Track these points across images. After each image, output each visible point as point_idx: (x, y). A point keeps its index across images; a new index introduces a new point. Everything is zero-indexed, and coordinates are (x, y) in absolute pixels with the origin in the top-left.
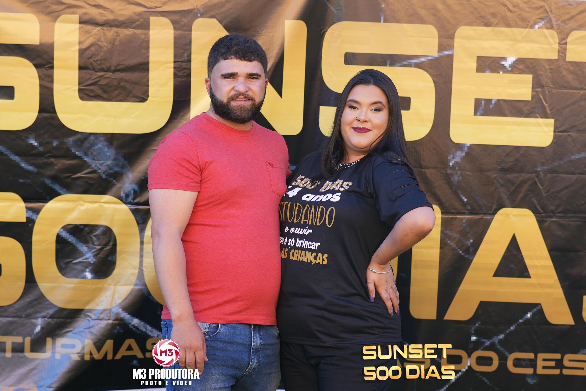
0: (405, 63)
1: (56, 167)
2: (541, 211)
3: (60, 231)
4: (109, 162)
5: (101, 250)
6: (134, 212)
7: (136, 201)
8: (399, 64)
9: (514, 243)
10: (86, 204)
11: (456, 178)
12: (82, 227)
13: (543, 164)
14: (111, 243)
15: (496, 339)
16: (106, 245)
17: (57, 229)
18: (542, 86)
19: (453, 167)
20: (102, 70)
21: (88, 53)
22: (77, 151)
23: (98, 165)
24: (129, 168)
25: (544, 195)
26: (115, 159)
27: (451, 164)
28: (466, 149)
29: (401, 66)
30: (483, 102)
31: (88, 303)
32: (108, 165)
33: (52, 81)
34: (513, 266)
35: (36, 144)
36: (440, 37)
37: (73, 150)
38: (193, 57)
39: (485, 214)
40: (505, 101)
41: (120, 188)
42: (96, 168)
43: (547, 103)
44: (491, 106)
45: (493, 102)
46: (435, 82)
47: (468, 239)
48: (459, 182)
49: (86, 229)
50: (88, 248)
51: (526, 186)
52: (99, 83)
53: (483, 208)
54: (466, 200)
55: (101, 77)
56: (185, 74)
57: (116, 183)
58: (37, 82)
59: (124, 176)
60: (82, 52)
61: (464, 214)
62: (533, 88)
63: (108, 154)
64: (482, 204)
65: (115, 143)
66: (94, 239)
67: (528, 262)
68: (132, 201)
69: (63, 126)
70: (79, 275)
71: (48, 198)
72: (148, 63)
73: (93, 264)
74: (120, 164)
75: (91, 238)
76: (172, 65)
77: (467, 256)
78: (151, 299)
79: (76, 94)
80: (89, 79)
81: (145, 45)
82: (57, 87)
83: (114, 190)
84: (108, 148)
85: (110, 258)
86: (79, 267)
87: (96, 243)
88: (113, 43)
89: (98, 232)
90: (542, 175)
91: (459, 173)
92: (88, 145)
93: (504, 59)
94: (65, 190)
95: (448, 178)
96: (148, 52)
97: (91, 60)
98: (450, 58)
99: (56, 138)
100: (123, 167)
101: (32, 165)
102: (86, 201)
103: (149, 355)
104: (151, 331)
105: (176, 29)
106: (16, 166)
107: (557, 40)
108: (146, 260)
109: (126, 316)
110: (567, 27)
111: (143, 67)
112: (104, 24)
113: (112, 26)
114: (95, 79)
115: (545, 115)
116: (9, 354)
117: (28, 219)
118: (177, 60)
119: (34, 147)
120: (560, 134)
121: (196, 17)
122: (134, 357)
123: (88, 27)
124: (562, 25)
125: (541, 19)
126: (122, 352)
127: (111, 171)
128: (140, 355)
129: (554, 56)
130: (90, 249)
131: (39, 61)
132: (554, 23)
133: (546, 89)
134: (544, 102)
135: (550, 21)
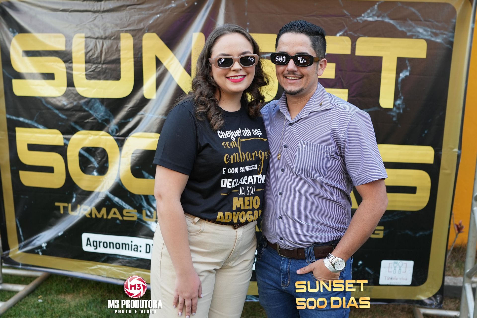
1: (76, 116)
3: (80, 150)
4: (102, 114)
5: (101, 160)
6: (117, 140)
7: (117, 134)
10: (92, 136)
12: (91, 148)
14: (106, 157)
16: (103, 158)
17: (79, 149)
18: (341, 70)
20: (97, 63)
21: (89, 55)
22: (86, 107)
23: (97, 115)
24: (113, 116)
26: (105, 112)
31: (96, 188)
32: (102, 116)
33: (72, 70)
37: (84, 107)
38: (144, 55)
41: (109, 128)
42: (96, 117)
43: (344, 80)
49: (93, 149)
52: (96, 70)
55: (96, 67)
56: (140, 65)
57: (107, 125)
58: (65, 70)
59: (111, 121)
60: (86, 54)
62: (336, 71)
63: (101, 109)
65: (105, 103)
66: (98, 154)
68: (115, 135)
69: (78, 94)
70: (91, 173)
71: (73, 133)
72: (120, 59)
73: (97, 168)
74: (108, 115)
75: (96, 154)
76: (133, 60)
78: (124, 187)
79: (84, 77)
80: (90, 68)
81: (118, 50)
82: (74, 73)
83: (106, 129)
84: (102, 106)
85: (106, 165)
86: (91, 169)
87: (98, 157)
89: (99, 151)
92: (91, 104)
94: (81, 128)
96: (120, 53)
97: (91, 58)
99: (75, 100)
100: (110, 116)
101: (64, 115)
102: (92, 135)
103: (125, 218)
104: (125, 206)
105: (134, 40)
106: (57, 115)
107: (350, 43)
108: (121, 167)
109: (111, 196)
110: (356, 35)
111: (118, 61)
112: (97, 38)
113: (102, 39)
114: (93, 68)
115: (343, 87)
116: (62, 212)
117: (64, 143)
118: (135, 57)
119: (65, 105)
120: (352, 98)
121: (144, 33)
122: (117, 219)
123: (89, 39)
124: (353, 34)
125: (341, 30)
126: (111, 216)
127: (104, 119)
128: (120, 218)
129: (348, 52)
130: (96, 160)
131: (65, 59)
132: (348, 32)
133: (343, 72)
134: (342, 79)
135: (346, 32)
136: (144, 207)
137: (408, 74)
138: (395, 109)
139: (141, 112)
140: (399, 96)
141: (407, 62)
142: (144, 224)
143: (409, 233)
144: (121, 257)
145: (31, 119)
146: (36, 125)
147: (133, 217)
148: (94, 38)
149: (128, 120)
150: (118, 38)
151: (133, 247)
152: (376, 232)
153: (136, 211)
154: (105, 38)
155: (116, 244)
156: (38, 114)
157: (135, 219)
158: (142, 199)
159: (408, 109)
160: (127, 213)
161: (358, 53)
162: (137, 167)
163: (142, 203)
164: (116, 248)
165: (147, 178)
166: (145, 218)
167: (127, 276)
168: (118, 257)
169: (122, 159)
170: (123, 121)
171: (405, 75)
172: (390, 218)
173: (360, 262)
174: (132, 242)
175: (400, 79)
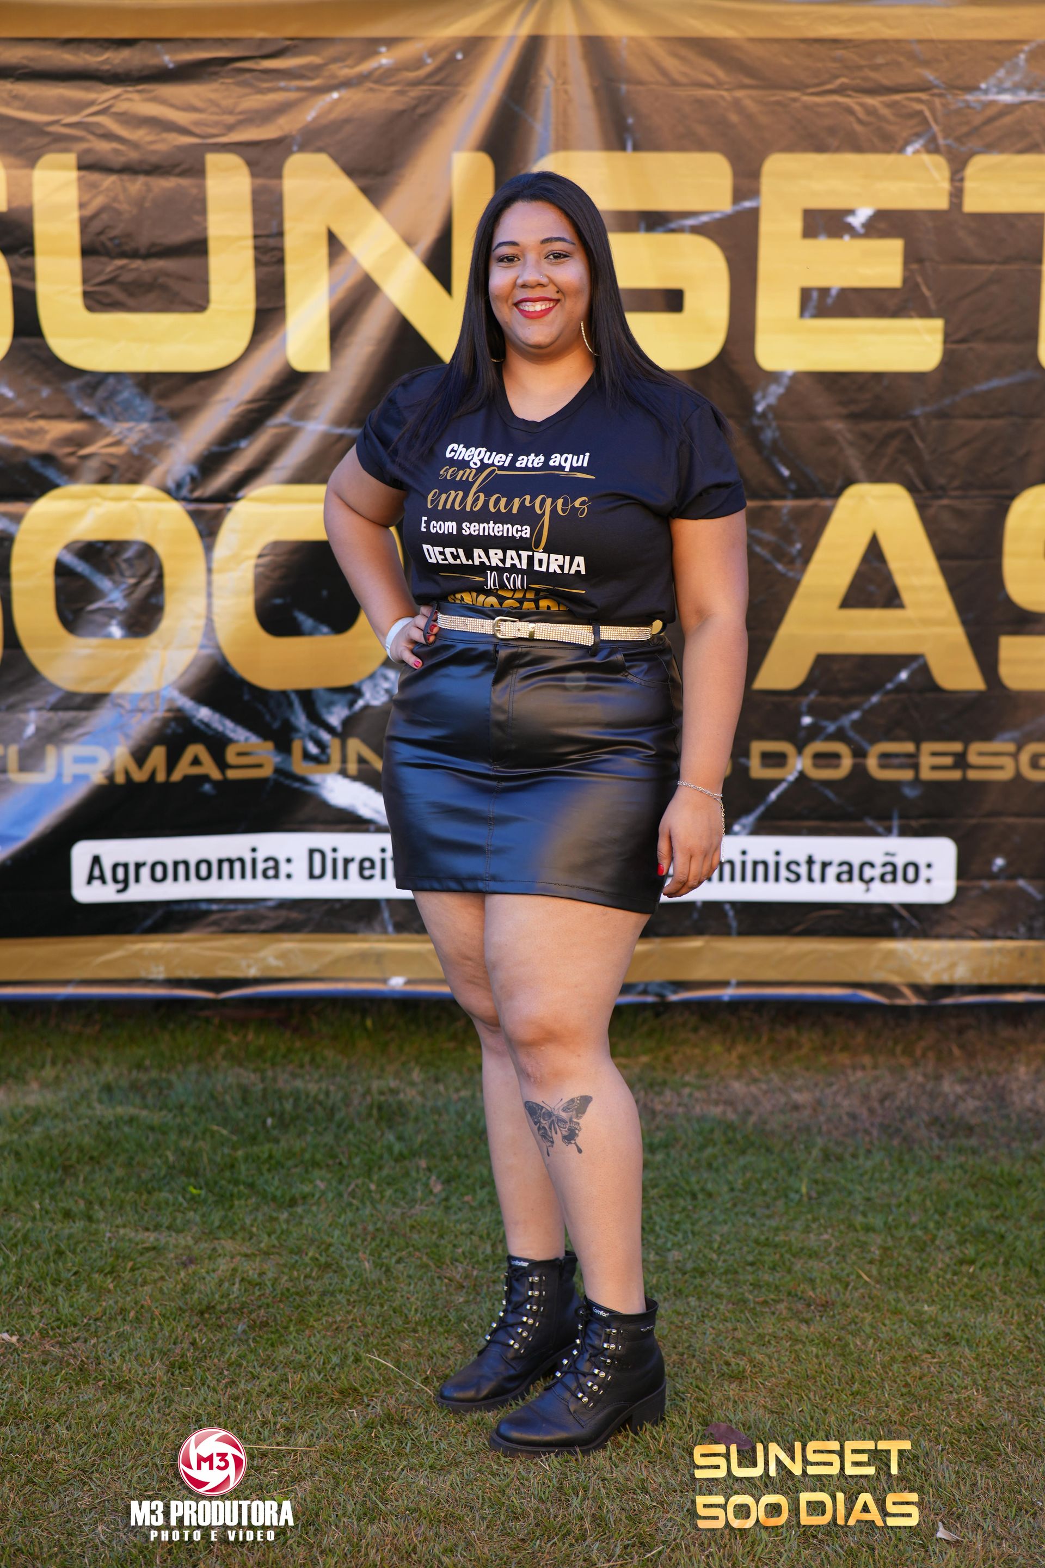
0: (673, 225)
1: (48, 437)
2: (922, 487)
3: (60, 553)
4: (144, 425)
5: (136, 585)
6: (195, 516)
7: (197, 494)
8: (663, 229)
9: (874, 548)
10: (108, 502)
11: (769, 435)
12: (100, 545)
13: (924, 402)
14: (154, 574)
15: (846, 721)
16: (145, 576)
17: (55, 551)
18: (920, 261)
19: (763, 415)
20: (123, 255)
21: (96, 226)
22: (86, 405)
25: (927, 457)
26: (154, 419)
27: (760, 408)
28: (786, 381)
29: (666, 232)
30: (815, 295)
31: (116, 681)
32: (143, 431)
33: (33, 278)
34: (873, 588)
35: (9, 395)
36: (736, 174)
37: (78, 405)
38: (288, 226)
39: (822, 496)
40: (856, 290)
41: (165, 473)
43: (929, 289)
44: (830, 301)
45: (834, 292)
46: (729, 261)
47: (792, 543)
48: (775, 441)
49: (108, 548)
50: (114, 582)
51: (895, 444)
52: (120, 280)
53: (819, 486)
54: (786, 473)
55: (122, 268)
56: (274, 259)
57: (158, 462)
58: (5, 281)
59: (172, 449)
60: (85, 223)
61: (783, 497)
62: (905, 262)
63: (142, 409)
64: (816, 478)
65: (153, 391)
66: (124, 566)
67: (900, 580)
68: (189, 495)
69: (59, 360)
70: (100, 630)
71: (36, 494)
72: (205, 241)
73: (124, 611)
75: (118, 565)
76: (250, 243)
77: (791, 574)
79: (79, 301)
80: (100, 273)
82: (42, 289)
83: (156, 474)
84: (142, 399)
85: (153, 600)
86: (99, 618)
87: (128, 573)
88: (139, 203)
89: (129, 553)
90: (922, 422)
91: (774, 424)
92: (105, 394)
93: (851, 212)
94: (66, 477)
95: (754, 434)
96: (205, 220)
97: (103, 238)
98: (755, 214)
100: (166, 433)
101: (4, 433)
102: (105, 498)
103: (232, 774)
104: (234, 731)
105: (254, 175)
107: (946, 173)
108: (218, 603)
109: (186, 703)
110: (965, 149)
111: (197, 248)
112: (125, 170)
113: (139, 172)
114: (110, 272)
115: (926, 313)
118: (260, 232)
119: (7, 401)
120: (954, 347)
121: (289, 152)
122: (205, 778)
123: (94, 177)
124: (955, 145)
125: (918, 135)
126: (183, 769)
127: (148, 442)
128: (216, 774)
129: (941, 203)
130: (116, 584)
131: (7, 240)
132: (941, 141)
133: (927, 264)
134: (925, 290)
135: (933, 139)
136: (295, 729)
139: (282, 417)
142: (297, 785)
144: (215, 907)
147: (259, 766)
148: (110, 170)
149: (233, 445)
150: (198, 171)
151: (260, 866)
153: (269, 745)
154: (155, 170)
155: (198, 864)
157: (266, 772)
158: (290, 705)
160: (240, 754)
162: (278, 601)
163: (293, 719)
164: (198, 877)
165: (311, 633)
166: (299, 766)
167: (244, 963)
168: (204, 906)
169: (216, 577)
170: (215, 449)
173: (1000, 861)
174: (254, 850)
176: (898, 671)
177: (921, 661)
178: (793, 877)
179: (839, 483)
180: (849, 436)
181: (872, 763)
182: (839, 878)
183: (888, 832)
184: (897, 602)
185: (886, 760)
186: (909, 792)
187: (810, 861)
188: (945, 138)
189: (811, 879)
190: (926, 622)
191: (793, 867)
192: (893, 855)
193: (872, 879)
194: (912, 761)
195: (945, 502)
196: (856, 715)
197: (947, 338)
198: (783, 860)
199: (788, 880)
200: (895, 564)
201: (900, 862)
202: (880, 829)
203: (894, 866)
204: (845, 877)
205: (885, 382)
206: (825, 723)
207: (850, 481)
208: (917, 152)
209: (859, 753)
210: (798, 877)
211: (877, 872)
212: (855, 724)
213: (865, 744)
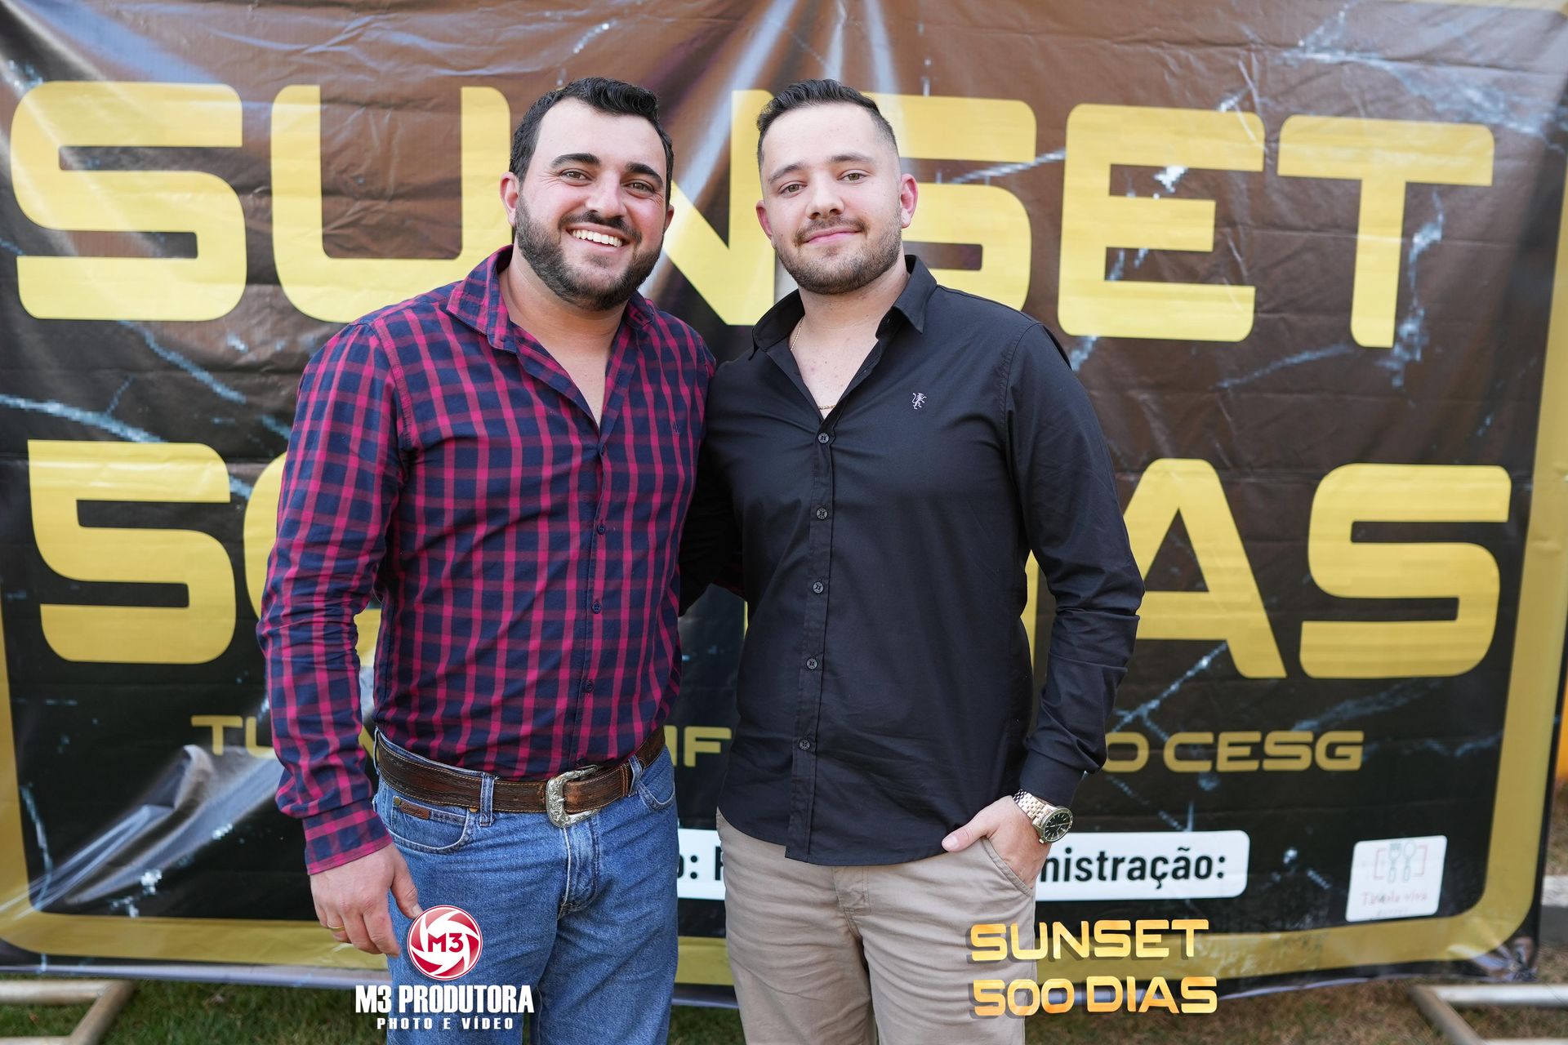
0: (971, 176)
1: (284, 393)
2: (1228, 463)
8: (959, 179)
9: (1178, 527)
13: (1233, 375)
15: (1144, 710)
18: (1231, 224)
20: (368, 195)
21: (340, 162)
25: (1234, 431)
28: (1089, 346)
29: (963, 183)
30: (1122, 255)
33: (270, 221)
34: (1175, 570)
35: (242, 347)
36: (1041, 125)
39: (1125, 471)
40: (1164, 252)
43: (1241, 255)
44: (1137, 263)
45: (1141, 254)
46: (1030, 215)
51: (1201, 418)
52: (364, 222)
53: (1122, 461)
55: (366, 209)
58: (238, 223)
60: (326, 161)
62: (1216, 226)
64: (1119, 454)
67: (1203, 562)
69: (295, 310)
71: (271, 455)
72: (457, 182)
79: (319, 245)
80: (342, 215)
81: (453, 147)
82: (279, 232)
90: (1231, 394)
93: (1161, 170)
96: (459, 160)
97: (345, 176)
98: (1060, 166)
99: (282, 334)
101: (235, 388)
105: (513, 111)
106: (207, 391)
107: (1262, 134)
110: (1280, 109)
111: (451, 189)
112: (371, 104)
113: (386, 106)
114: (354, 214)
115: (1237, 279)
116: (218, 748)
117: (232, 494)
119: (238, 353)
120: (1265, 316)
123: (337, 110)
124: (1271, 103)
125: (1232, 91)
129: (1256, 165)
131: (242, 178)
132: (1256, 99)
133: (1240, 227)
134: (1236, 254)
135: (1249, 96)
137: (1436, 235)
138: (1397, 350)
140: (1411, 308)
141: (1435, 196)
143: (1436, 746)
145: (98, 404)
146: (115, 428)
148: (357, 104)
150: (454, 107)
152: (1340, 751)
154: (402, 104)
156: (127, 384)
159: (1438, 350)
161: (1286, 168)
171: (1428, 241)
172: (1380, 703)
173: (1291, 853)
175: (1415, 251)
176: (1200, 658)
177: (1223, 648)
178: (1083, 875)
179: (1144, 457)
180: (1154, 407)
181: (1169, 755)
182: (1130, 876)
183: (1183, 827)
184: (1199, 585)
185: (1183, 752)
186: (1205, 785)
187: (1102, 858)
188: (1261, 96)
189: (1102, 877)
190: (1229, 606)
191: (1084, 865)
192: (1187, 850)
193: (1164, 875)
194: (1210, 752)
195: (1252, 480)
196: (1154, 704)
197: (1258, 307)
198: (1074, 857)
199: (1078, 878)
200: (1197, 545)
201: (1193, 856)
202: (1175, 824)
203: (1187, 860)
204: (1137, 874)
205: (1194, 352)
206: (1122, 713)
207: (1155, 456)
208: (1232, 109)
209: (1156, 746)
210: (1089, 875)
211: (1169, 868)
212: (1152, 713)
213: (1163, 735)
